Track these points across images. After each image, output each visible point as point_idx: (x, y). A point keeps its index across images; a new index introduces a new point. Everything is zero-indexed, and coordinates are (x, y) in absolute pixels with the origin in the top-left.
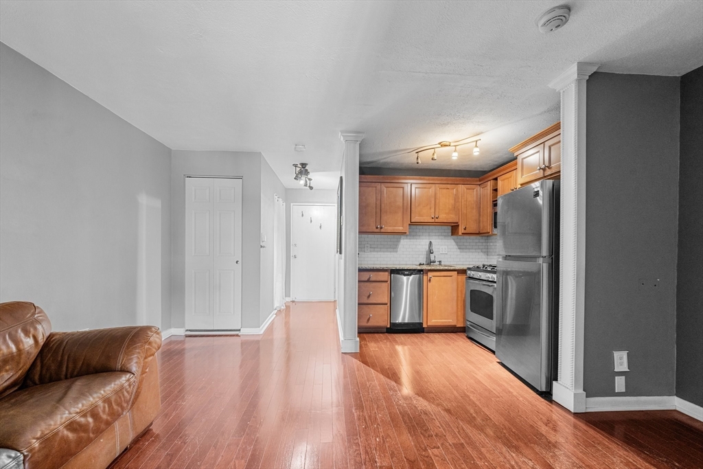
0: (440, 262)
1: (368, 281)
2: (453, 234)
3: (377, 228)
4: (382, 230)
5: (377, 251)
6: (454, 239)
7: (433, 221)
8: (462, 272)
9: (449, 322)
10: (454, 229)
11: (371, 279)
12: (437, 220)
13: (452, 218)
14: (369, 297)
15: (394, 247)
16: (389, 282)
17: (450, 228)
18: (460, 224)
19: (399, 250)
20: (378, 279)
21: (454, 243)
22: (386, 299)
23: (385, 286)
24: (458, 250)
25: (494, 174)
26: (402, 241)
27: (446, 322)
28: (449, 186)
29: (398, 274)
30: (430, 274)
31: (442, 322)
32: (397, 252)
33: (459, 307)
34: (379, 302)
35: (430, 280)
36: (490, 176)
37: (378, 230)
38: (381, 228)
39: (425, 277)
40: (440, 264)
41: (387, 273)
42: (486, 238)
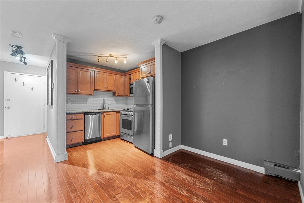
0: (108, 108)
1: (71, 119)
2: (113, 95)
3: (76, 91)
4: (79, 93)
5: (75, 104)
6: (114, 98)
7: (105, 89)
8: (119, 112)
9: (113, 134)
10: (114, 93)
11: (73, 118)
12: (107, 89)
13: (113, 89)
14: (72, 128)
15: (85, 102)
16: (84, 119)
17: (112, 93)
18: (117, 91)
19: (88, 103)
20: (77, 118)
21: (114, 100)
22: (82, 128)
23: (81, 122)
24: (116, 103)
25: (130, 73)
26: (89, 98)
27: (112, 134)
28: (112, 75)
29: (89, 114)
30: (105, 114)
32: (87, 104)
33: (117, 127)
34: (78, 130)
35: (104, 117)
36: (128, 73)
38: (78, 91)
39: (102, 115)
40: (108, 109)
41: (82, 115)
42: (126, 98)
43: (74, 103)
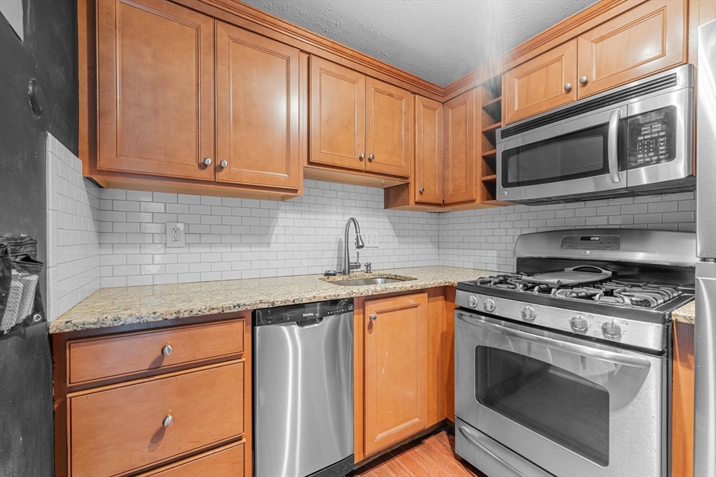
0: (368, 266)
1: (156, 370)
2: (388, 204)
3: (203, 166)
4: (221, 176)
6: (389, 217)
7: (361, 166)
9: (414, 426)
10: (395, 195)
11: (166, 363)
12: (369, 167)
13: (396, 163)
14: (160, 434)
15: (260, 234)
16: (247, 358)
17: (382, 192)
18: (411, 180)
19: (273, 239)
20: (200, 356)
21: (388, 225)
22: (235, 424)
23: (232, 377)
24: (396, 239)
26: (281, 215)
27: (406, 429)
28: (393, 90)
29: (281, 321)
30: (372, 309)
31: (399, 433)
32: (268, 244)
34: (209, 441)
35: (371, 325)
37: (207, 174)
38: (218, 168)
39: (357, 319)
41: (238, 326)
42: (435, 216)
43: (204, 239)
